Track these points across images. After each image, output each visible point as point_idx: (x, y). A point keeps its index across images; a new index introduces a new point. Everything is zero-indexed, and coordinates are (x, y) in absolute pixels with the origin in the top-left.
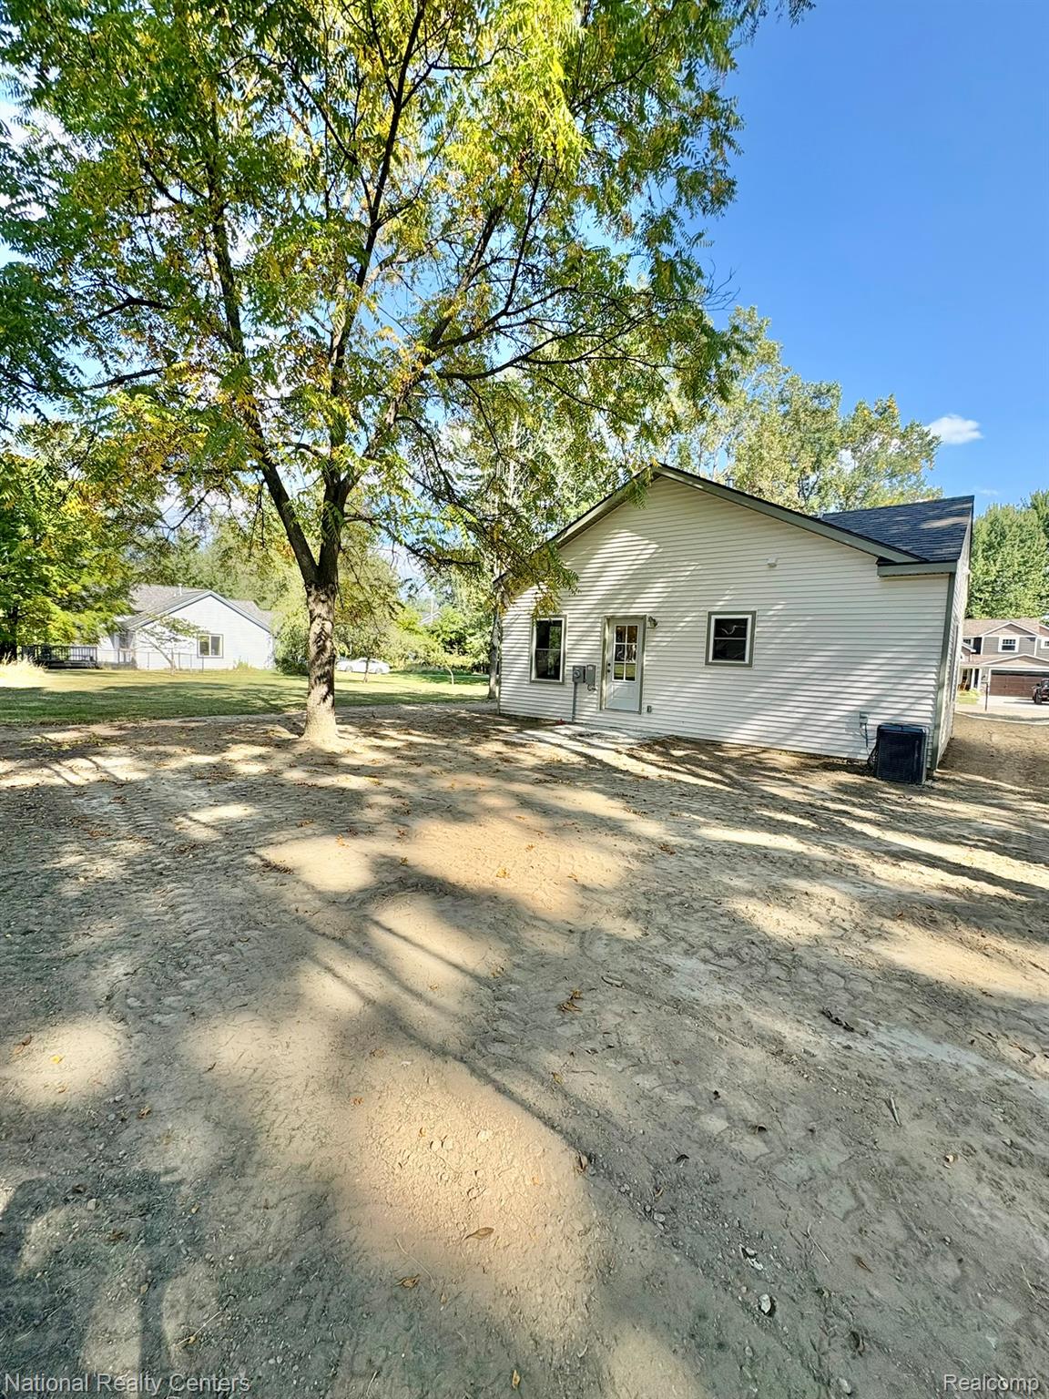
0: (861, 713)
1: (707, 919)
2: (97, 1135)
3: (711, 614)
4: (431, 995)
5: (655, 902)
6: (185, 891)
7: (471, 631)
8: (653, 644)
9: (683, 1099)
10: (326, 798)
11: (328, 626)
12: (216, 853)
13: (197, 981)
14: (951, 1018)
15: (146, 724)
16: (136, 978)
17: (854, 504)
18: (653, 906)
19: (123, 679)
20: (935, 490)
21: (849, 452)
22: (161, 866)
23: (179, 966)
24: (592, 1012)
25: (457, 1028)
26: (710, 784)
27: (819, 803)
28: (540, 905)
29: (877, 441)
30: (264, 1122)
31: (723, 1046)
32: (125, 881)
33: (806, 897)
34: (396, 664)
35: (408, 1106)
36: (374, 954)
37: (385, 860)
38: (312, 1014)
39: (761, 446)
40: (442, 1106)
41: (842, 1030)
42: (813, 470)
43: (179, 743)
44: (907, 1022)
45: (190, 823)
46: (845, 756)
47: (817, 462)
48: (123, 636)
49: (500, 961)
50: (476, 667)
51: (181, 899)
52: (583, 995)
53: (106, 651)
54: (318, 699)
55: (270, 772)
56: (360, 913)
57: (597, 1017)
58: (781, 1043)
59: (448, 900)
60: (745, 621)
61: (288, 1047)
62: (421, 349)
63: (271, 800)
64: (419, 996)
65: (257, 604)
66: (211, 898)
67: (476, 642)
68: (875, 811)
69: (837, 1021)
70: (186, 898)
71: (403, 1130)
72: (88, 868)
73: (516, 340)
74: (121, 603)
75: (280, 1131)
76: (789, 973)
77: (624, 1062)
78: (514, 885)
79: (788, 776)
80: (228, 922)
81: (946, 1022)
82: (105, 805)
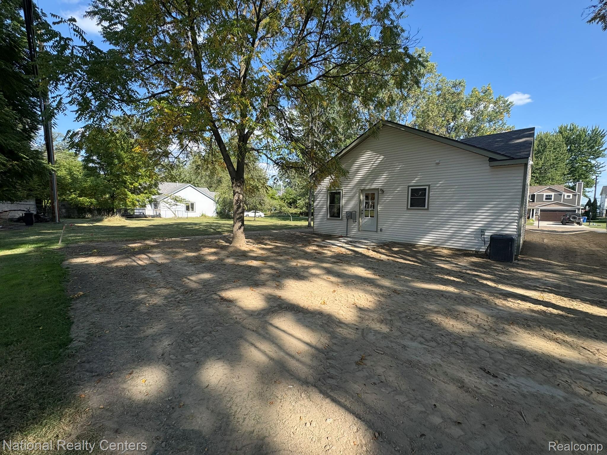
0: (481, 230)
1: (419, 324)
2: (163, 414)
3: (409, 186)
4: (298, 357)
5: (393, 316)
6: (189, 309)
7: (299, 198)
8: (383, 201)
9: (419, 408)
10: (244, 270)
11: (241, 196)
12: (200, 294)
13: (198, 348)
14: (546, 373)
15: (167, 240)
16: (173, 347)
17: (472, 135)
18: (393, 318)
19: (157, 222)
20: (511, 127)
21: (469, 111)
22: (179, 299)
23: (190, 342)
24: (372, 365)
25: (311, 371)
26: (413, 263)
27: (464, 271)
28: (341, 317)
29: (482, 106)
30: (232, 411)
31: (434, 383)
32: (165, 305)
33: (465, 314)
34: (267, 213)
35: (293, 406)
36: (271, 338)
37: (272, 297)
38: (248, 364)
39: (428, 111)
40: (308, 406)
41: (492, 377)
42: (452, 120)
43: (181, 247)
44: (523, 374)
45: (188, 281)
46: (474, 250)
47: (454, 116)
48: (155, 204)
49: (327, 341)
50: (301, 214)
51: (187, 313)
52: (366, 358)
53: (149, 210)
54: (238, 228)
55: (219, 259)
56: (263, 320)
57: (374, 368)
58: (463, 382)
59: (301, 315)
60: (425, 189)
61: (238, 378)
62: (279, 74)
63: (221, 271)
64: (293, 357)
65: (209, 189)
66: (200, 312)
67: (301, 202)
68: (491, 275)
69: (488, 373)
70: (190, 313)
71: (292, 417)
72: (149, 300)
73: (319, 68)
74: (154, 190)
75: (240, 416)
76: (462, 349)
77: (390, 389)
78: (329, 308)
79: (448, 259)
80: (208, 323)
81: (543, 375)
82: (153, 273)
